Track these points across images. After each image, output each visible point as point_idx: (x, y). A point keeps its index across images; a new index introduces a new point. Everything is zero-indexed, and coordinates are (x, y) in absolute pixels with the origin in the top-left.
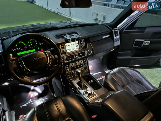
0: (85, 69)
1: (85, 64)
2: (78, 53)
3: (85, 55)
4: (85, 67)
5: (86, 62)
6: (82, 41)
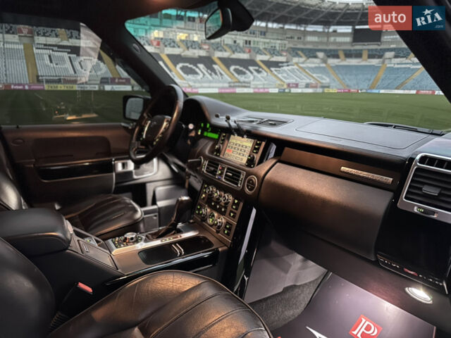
1: (232, 214)
2: (227, 166)
3: (237, 184)
4: (227, 222)
5: (236, 209)
6: (264, 143)
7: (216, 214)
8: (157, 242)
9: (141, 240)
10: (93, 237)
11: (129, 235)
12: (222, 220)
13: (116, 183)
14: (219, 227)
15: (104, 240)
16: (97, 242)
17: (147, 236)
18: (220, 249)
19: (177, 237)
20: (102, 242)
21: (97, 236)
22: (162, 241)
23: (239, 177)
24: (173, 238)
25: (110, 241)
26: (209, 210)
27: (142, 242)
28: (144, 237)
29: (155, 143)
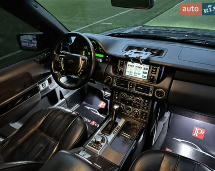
1: (145, 108)
2: (135, 83)
4: (142, 112)
5: (148, 105)
6: (158, 68)
7: (131, 108)
18: (144, 127)
22: (114, 134)
23: (149, 89)
24: (117, 129)
25: (88, 146)
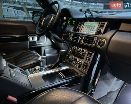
0: (84, 65)
1: (88, 59)
2: (84, 36)
3: (92, 44)
4: (84, 63)
5: (90, 56)
6: (106, 23)
7: (78, 59)
8: (51, 71)
9: (43, 70)
10: (19, 68)
11: (37, 68)
12: (82, 61)
13: (29, 46)
14: (80, 65)
15: (24, 69)
16: (21, 70)
17: (45, 68)
18: (82, 76)
19: (60, 69)
20: (23, 70)
21: (21, 68)
22: (53, 71)
23: (93, 40)
24: (58, 69)
25: (27, 70)
26: (73, 57)
27: (43, 71)
28: (44, 69)
29: (48, 26)
